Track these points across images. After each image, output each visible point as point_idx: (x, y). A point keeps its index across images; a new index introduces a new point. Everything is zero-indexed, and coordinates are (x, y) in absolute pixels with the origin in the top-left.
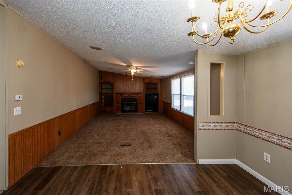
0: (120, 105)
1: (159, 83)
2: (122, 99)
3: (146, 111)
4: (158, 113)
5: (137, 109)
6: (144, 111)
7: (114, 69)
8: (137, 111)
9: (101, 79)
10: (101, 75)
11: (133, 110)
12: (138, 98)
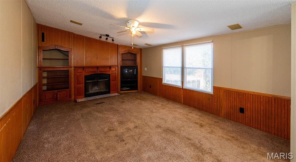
0: (82, 86)
1: (138, 53)
2: (85, 76)
3: (121, 90)
4: (137, 91)
5: (109, 89)
6: (119, 90)
7: (81, 24)
8: (109, 92)
9: (43, 40)
10: (43, 34)
11: (105, 91)
12: (111, 74)
